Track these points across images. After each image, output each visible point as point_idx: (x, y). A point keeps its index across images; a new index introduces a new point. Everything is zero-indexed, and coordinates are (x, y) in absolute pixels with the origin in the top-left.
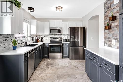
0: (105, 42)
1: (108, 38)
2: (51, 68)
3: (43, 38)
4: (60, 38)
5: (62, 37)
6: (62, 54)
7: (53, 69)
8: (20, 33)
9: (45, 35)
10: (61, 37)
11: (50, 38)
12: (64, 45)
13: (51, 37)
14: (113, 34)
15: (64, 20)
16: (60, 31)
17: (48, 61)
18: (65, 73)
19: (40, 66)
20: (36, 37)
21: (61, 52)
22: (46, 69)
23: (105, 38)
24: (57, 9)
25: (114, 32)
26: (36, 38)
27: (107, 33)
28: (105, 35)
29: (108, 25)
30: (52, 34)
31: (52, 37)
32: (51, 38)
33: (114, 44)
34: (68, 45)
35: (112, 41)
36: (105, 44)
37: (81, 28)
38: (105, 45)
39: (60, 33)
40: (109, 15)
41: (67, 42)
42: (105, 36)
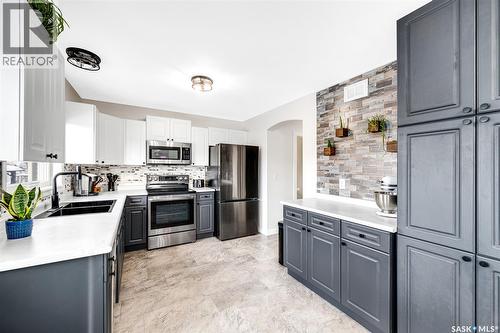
0: (319, 184)
1: (328, 175)
2: (174, 280)
3: (116, 177)
4: (183, 176)
5: (188, 173)
6: (193, 226)
7: (183, 282)
8: (56, 157)
9: (126, 166)
10: (183, 172)
11: (144, 179)
12: (202, 198)
13: (148, 172)
14: (341, 165)
15: (197, 121)
16: (186, 153)
17: (151, 258)
18: (229, 282)
19: (128, 285)
20: (92, 176)
21: (190, 221)
22: (156, 289)
23: (319, 175)
24: (194, 83)
25: (342, 162)
26: (90, 178)
27: (326, 163)
28: (318, 168)
29: (330, 145)
30: (153, 165)
31: (153, 173)
32: (148, 176)
33: (344, 188)
34: (212, 197)
35: (337, 182)
36: (321, 189)
37: (239, 147)
38: (319, 191)
39: (184, 162)
40: (330, 123)
41: (206, 189)
42: (319, 170)
